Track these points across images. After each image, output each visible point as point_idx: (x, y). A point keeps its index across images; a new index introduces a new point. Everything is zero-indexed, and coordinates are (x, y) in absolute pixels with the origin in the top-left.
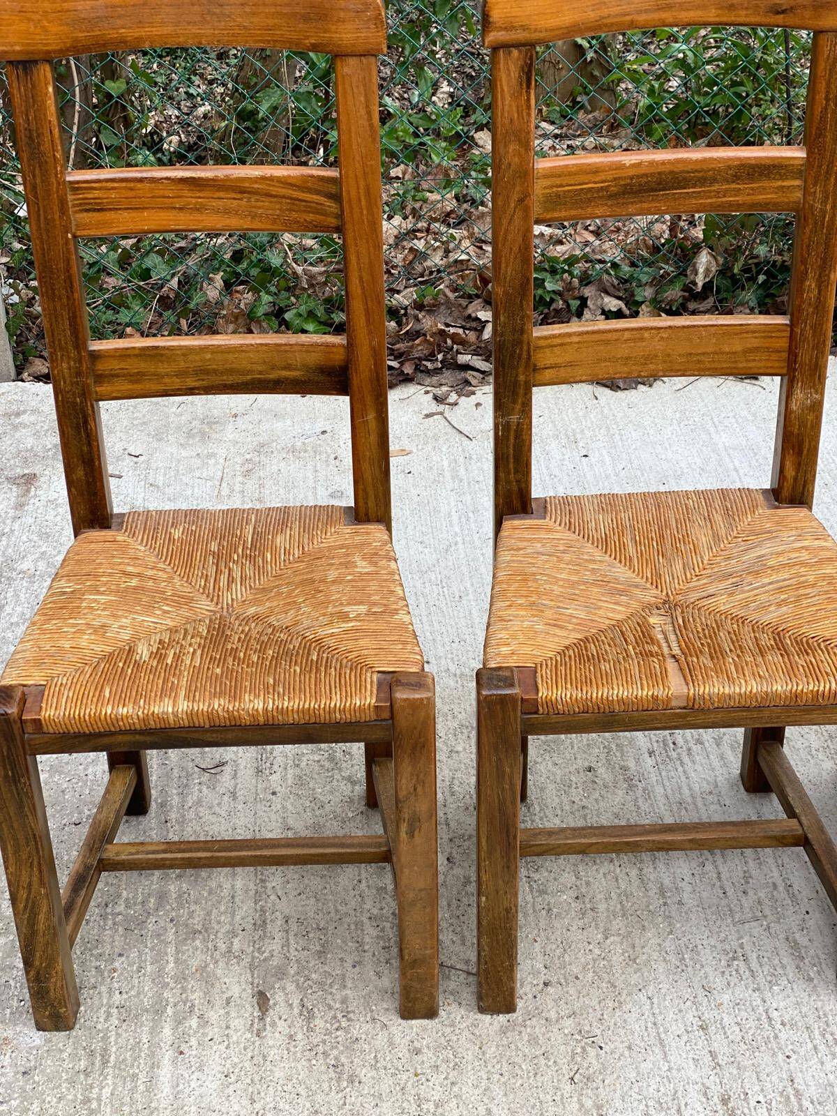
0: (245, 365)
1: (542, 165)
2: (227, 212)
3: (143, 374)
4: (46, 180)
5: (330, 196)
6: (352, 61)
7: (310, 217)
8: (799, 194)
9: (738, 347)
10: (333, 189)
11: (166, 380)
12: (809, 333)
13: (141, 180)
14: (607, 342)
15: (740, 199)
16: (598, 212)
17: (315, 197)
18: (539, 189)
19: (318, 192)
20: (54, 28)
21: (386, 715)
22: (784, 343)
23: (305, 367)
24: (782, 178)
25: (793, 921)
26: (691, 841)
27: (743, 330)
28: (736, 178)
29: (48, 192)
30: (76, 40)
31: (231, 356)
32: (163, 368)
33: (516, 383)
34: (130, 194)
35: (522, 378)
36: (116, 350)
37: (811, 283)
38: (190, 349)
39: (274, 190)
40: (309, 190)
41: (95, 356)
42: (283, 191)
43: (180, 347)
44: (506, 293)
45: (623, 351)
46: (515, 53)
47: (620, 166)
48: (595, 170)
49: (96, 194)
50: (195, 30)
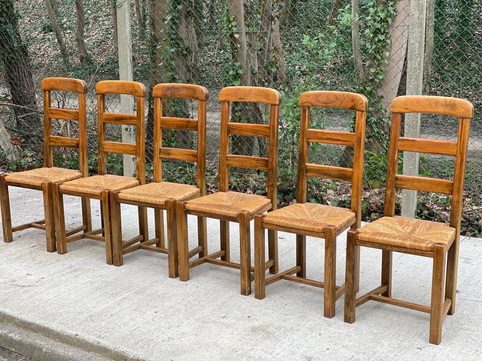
0: (69, 142)
2: (68, 116)
6: (80, 94)
13: (58, 110)
18: (104, 117)
22: (136, 149)
24: (135, 120)
32: (59, 142)
34: (56, 112)
35: (101, 149)
36: (53, 137)
38: (62, 139)
41: (50, 138)
44: (99, 134)
45: (116, 148)
47: (115, 115)
48: (111, 115)
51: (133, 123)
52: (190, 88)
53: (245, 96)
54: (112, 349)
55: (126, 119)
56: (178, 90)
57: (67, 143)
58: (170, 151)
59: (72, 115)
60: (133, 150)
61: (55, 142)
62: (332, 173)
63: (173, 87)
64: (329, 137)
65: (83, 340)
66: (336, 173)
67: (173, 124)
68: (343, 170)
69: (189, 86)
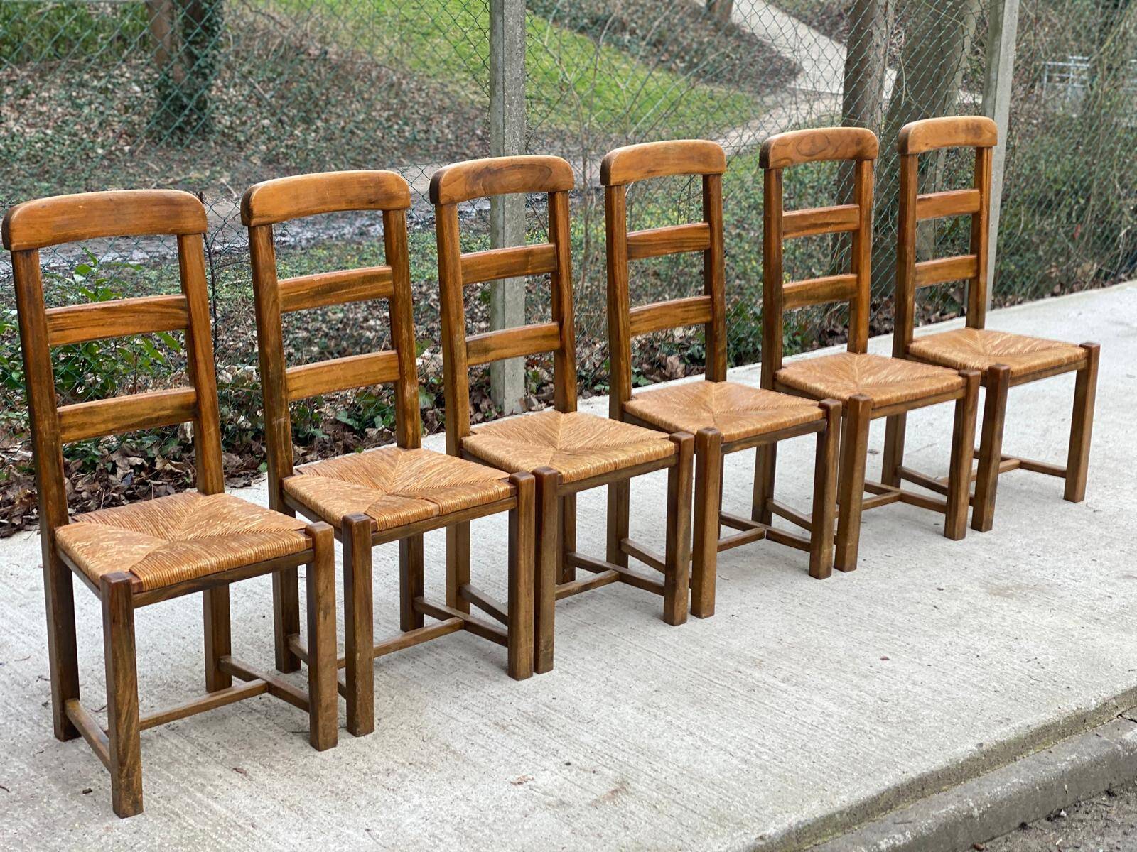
0: (140, 411)
1: (280, 282)
2: (127, 324)
3: (86, 424)
4: (37, 314)
5: (182, 309)
6: (191, 237)
7: (171, 322)
8: (392, 288)
9: (376, 369)
10: (184, 305)
11: (98, 426)
12: (407, 355)
13: (82, 311)
14: (317, 374)
15: (366, 293)
16: (307, 305)
17: (175, 310)
18: (281, 294)
19: (175, 307)
20: (43, 232)
21: (311, 545)
22: (396, 364)
23: (174, 408)
24: (383, 281)
25: (474, 666)
26: (415, 638)
27: (377, 359)
28: (363, 283)
29: (38, 321)
30: (55, 237)
31: (132, 408)
32: (96, 419)
33: (281, 400)
34: (77, 320)
35: (284, 397)
36: (71, 411)
37: (404, 331)
38: (109, 406)
39: (151, 310)
40: (171, 307)
41: (61, 416)
42: (156, 309)
43: (104, 405)
44: (272, 351)
45: (325, 378)
46: (264, 228)
47: (312, 282)
48: (302, 284)
49: (60, 321)
50: (111, 228)
51: (375, 291)
52: (532, 166)
53: (657, 164)
54: (1057, 719)
55: (349, 286)
56: (499, 175)
57: (132, 416)
58: (488, 342)
59: (148, 316)
60: (381, 370)
61: (81, 427)
62: (821, 291)
63: (488, 170)
64: (812, 221)
65: (998, 744)
66: (827, 290)
67: (489, 270)
68: (839, 281)
69: (529, 160)
